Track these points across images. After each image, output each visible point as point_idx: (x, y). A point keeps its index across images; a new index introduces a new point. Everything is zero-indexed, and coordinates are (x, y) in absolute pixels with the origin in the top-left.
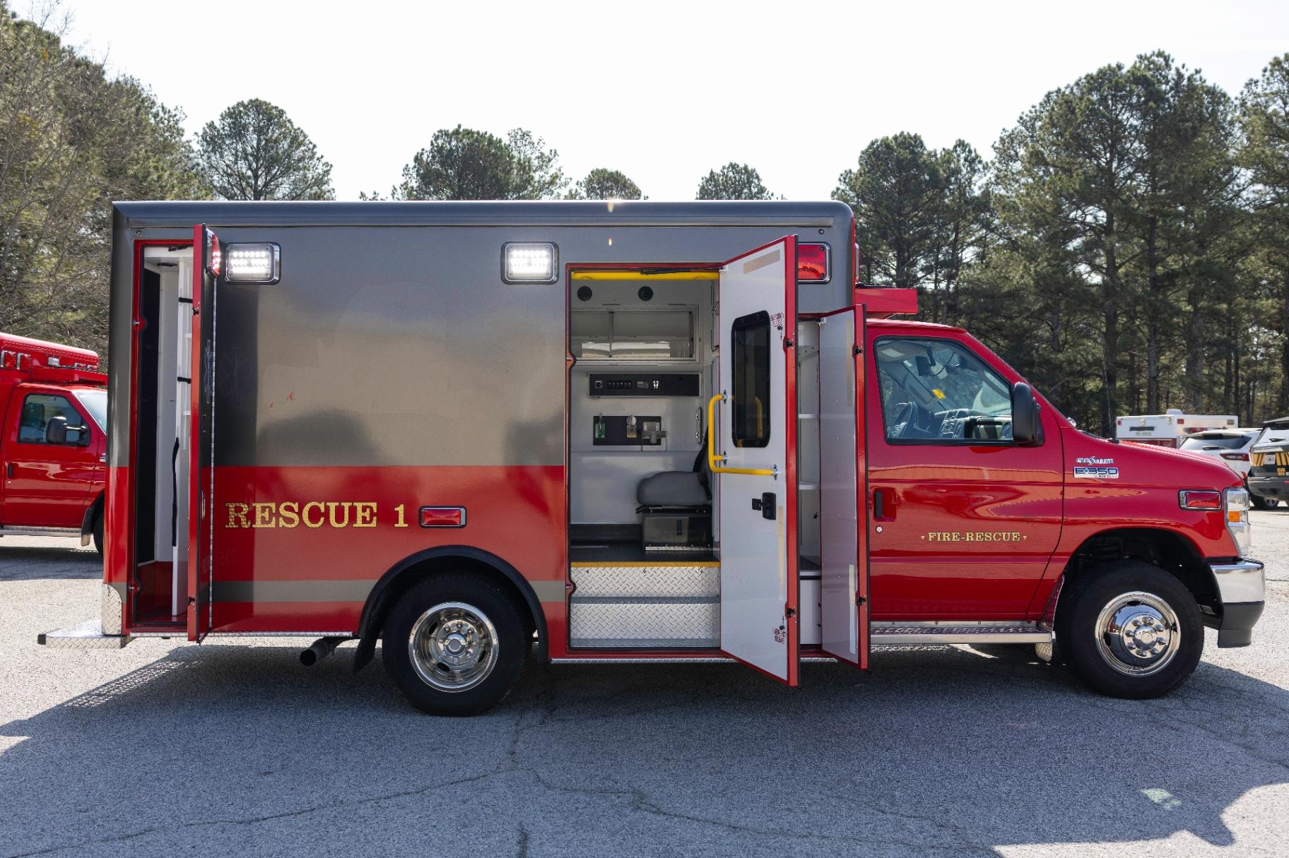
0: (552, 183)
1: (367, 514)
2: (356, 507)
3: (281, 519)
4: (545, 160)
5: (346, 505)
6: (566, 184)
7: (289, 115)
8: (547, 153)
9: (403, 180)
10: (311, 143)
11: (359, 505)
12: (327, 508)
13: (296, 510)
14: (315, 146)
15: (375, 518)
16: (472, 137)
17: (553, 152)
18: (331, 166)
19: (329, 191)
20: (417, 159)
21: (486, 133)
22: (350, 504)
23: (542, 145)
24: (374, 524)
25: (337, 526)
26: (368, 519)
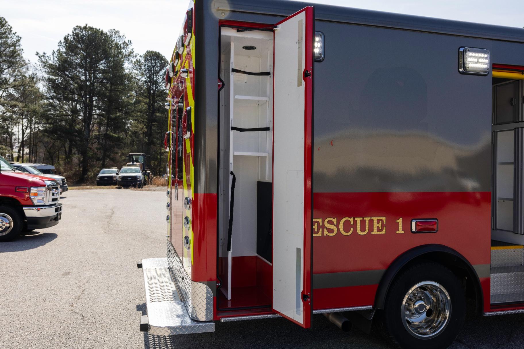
0: (129, 55)
1: (380, 225)
2: (373, 220)
3: (325, 230)
4: (126, 45)
5: (367, 219)
6: (136, 56)
8: (127, 42)
9: (58, 48)
10: (9, 25)
11: (375, 219)
12: (355, 222)
13: (335, 223)
14: (11, 27)
15: (385, 228)
16: (93, 30)
17: (129, 41)
18: (21, 38)
19: (20, 50)
20: (66, 39)
21: (100, 29)
22: (369, 218)
23: (124, 38)
24: (384, 232)
25: (362, 233)
26: (380, 228)
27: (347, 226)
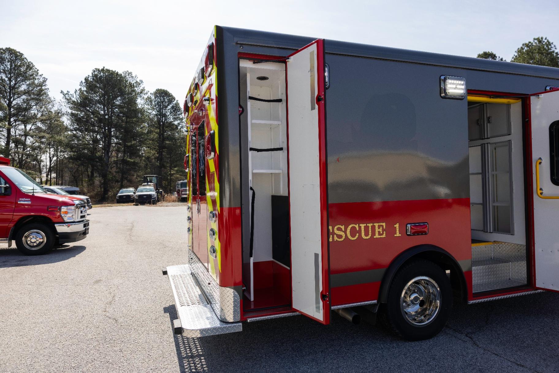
0: (141, 92)
1: (381, 230)
2: (375, 226)
3: (335, 236)
4: (138, 84)
5: (370, 225)
6: (147, 93)
7: (25, 55)
8: (139, 81)
9: (80, 87)
10: (36, 69)
11: (376, 225)
12: (360, 227)
13: (343, 229)
14: (38, 70)
15: (385, 232)
16: (110, 72)
17: (141, 81)
18: (47, 79)
19: (46, 89)
20: (86, 79)
21: (115, 71)
22: (372, 224)
23: (137, 78)
24: (384, 236)
25: (366, 238)
26: (381, 233)
27: (353, 232)
